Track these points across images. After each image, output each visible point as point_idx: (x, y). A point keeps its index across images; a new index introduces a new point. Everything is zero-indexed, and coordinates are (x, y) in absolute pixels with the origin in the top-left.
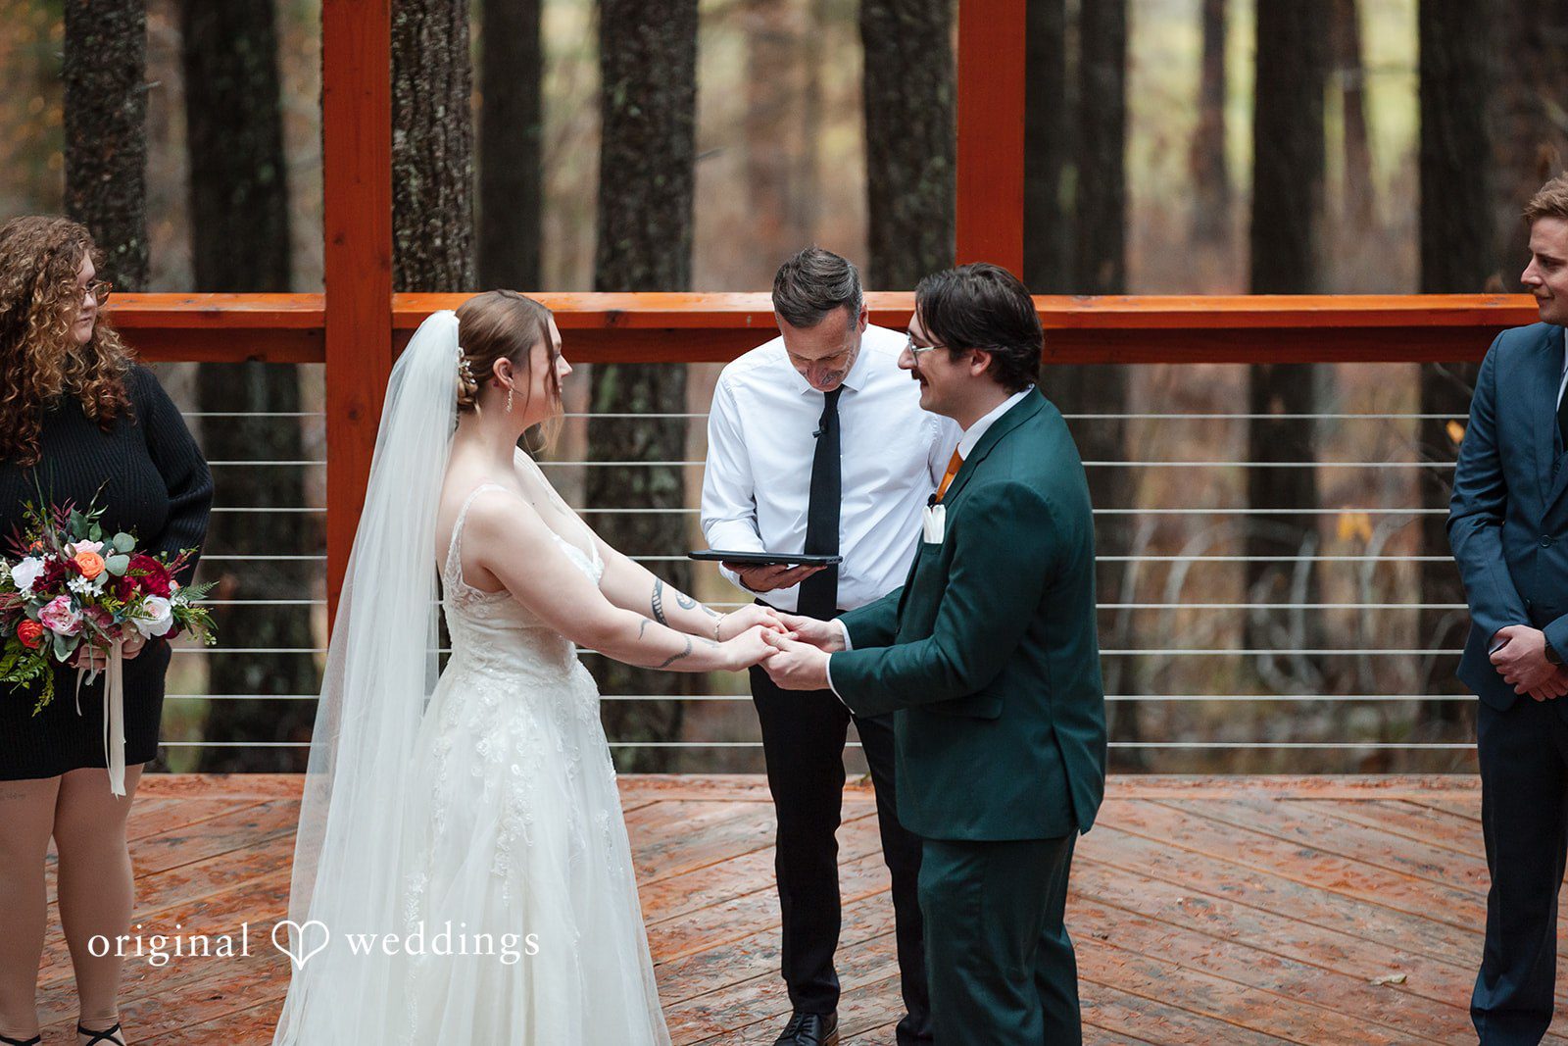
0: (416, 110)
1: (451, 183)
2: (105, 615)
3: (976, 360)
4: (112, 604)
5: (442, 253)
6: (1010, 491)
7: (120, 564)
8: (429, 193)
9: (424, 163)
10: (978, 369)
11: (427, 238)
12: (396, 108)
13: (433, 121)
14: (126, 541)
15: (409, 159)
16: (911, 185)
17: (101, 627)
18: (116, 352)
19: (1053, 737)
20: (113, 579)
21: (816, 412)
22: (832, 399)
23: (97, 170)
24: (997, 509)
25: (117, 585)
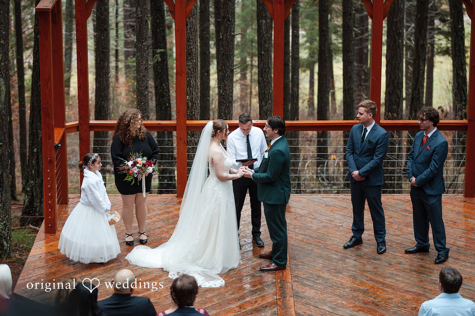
0: (190, 93)
1: (196, 104)
2: (142, 170)
3: (276, 131)
4: (143, 168)
5: (194, 115)
6: (279, 150)
7: (144, 162)
8: (192, 106)
9: (191, 101)
10: (276, 132)
11: (192, 112)
12: (187, 92)
13: (193, 94)
14: (145, 158)
15: (189, 100)
16: (266, 105)
17: (141, 172)
18: (144, 129)
19: (283, 189)
20: (143, 164)
21: (245, 139)
22: (248, 137)
23: (141, 102)
24: (276, 153)
25: (144, 165)
